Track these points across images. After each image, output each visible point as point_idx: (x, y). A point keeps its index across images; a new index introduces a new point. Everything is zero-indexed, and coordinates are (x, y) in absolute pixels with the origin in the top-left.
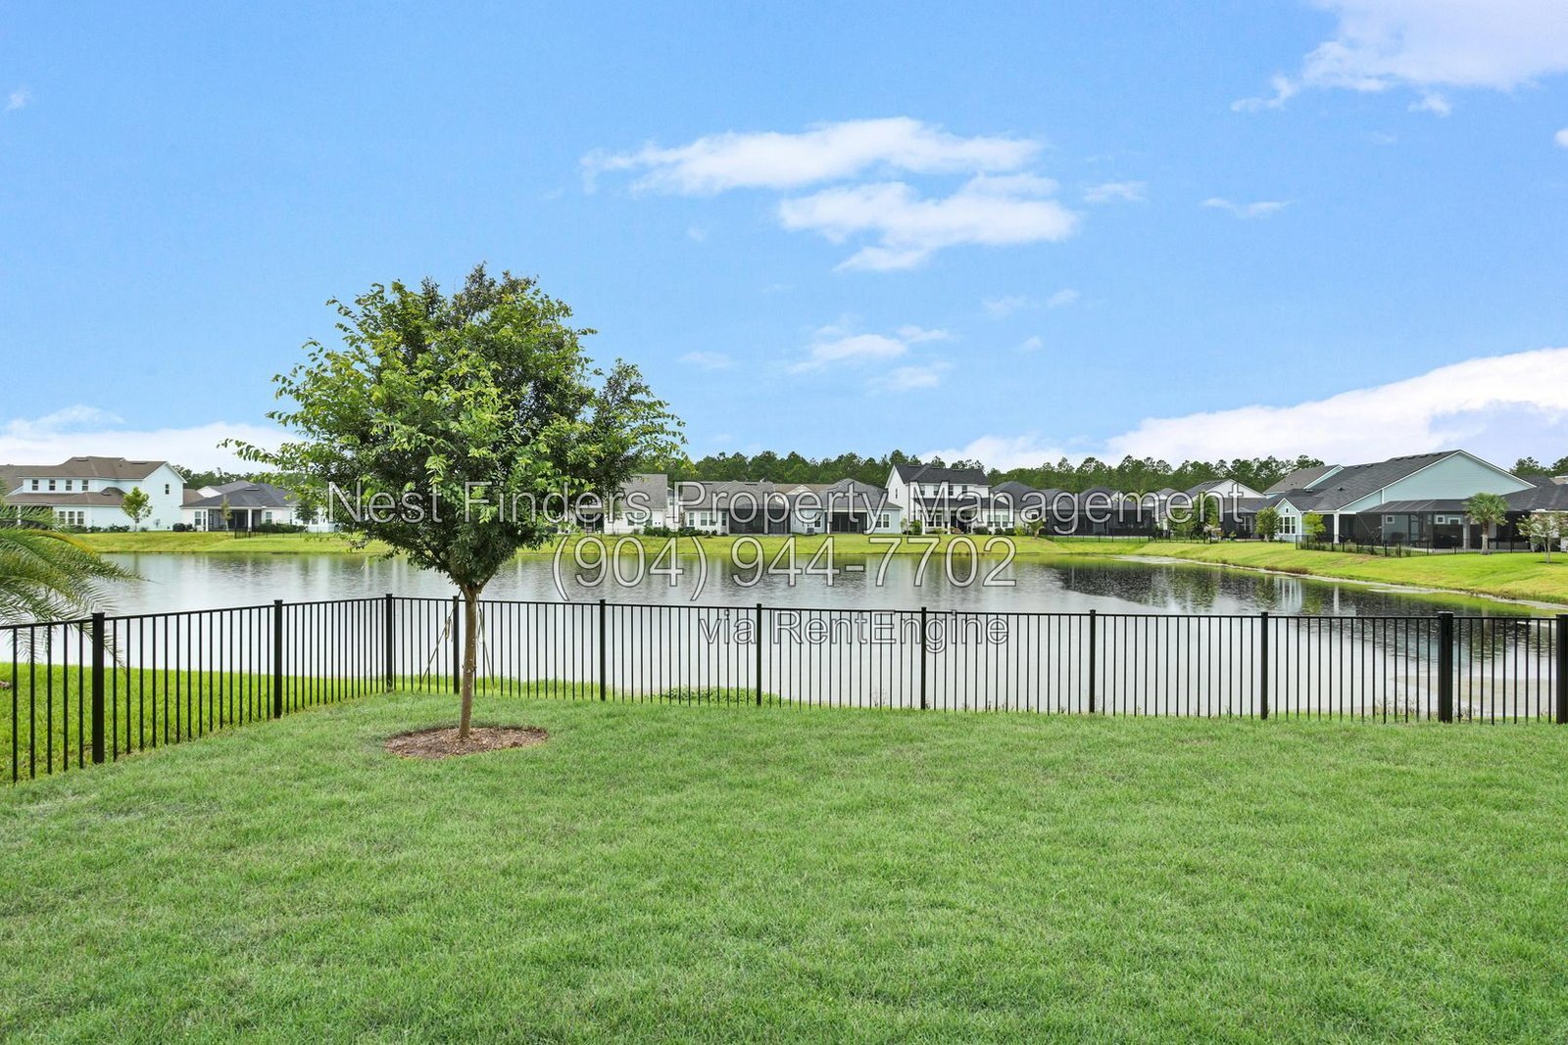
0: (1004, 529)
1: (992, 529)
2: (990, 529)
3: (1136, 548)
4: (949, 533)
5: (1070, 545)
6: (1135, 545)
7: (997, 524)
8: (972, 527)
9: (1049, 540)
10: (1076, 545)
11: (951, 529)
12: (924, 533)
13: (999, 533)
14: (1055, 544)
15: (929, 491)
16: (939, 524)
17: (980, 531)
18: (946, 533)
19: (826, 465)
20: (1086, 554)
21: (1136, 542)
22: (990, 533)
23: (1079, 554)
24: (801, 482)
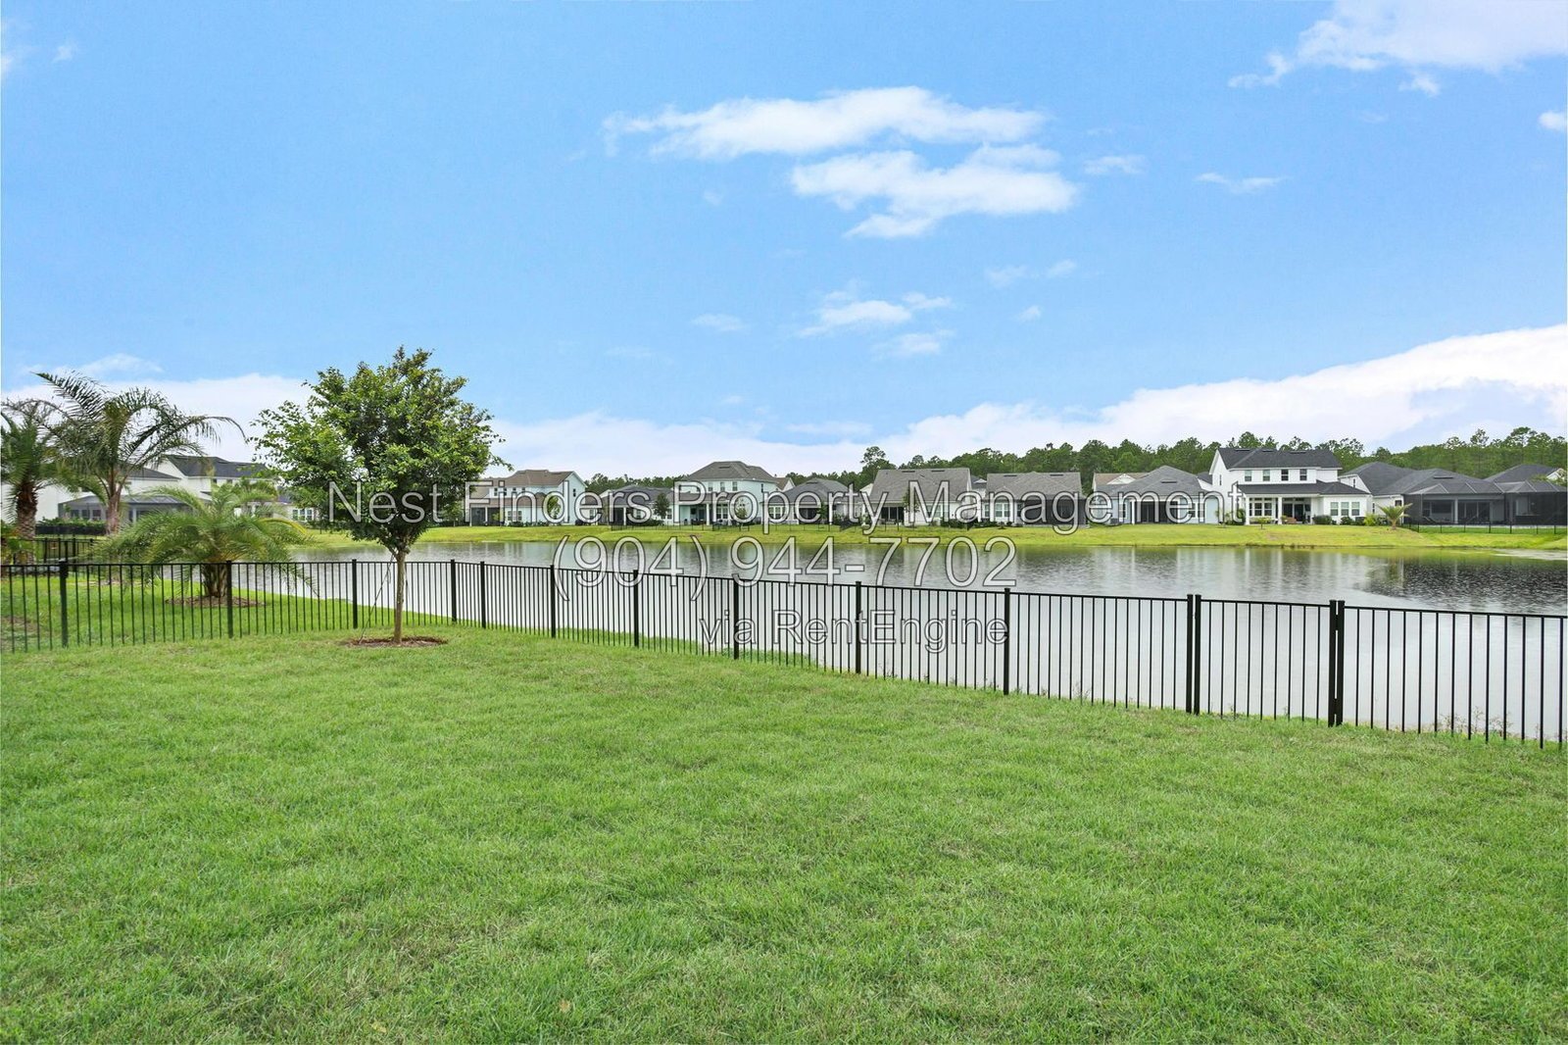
0: (1353, 518)
1: (1338, 518)
2: (1334, 518)
3: (1548, 540)
4: (1280, 523)
5: (1442, 537)
6: (1546, 537)
7: (1345, 512)
8: (1312, 516)
9: (1413, 530)
10: (1453, 536)
11: (1283, 519)
12: (1247, 523)
13: (1346, 522)
14: (1420, 535)
15: (1257, 477)
16: (1268, 513)
17: (1321, 521)
18: (1277, 522)
19: (1162, 451)
20: (1465, 548)
21: (1547, 534)
22: (1334, 523)
23: (1454, 547)
24: (1127, 471)
